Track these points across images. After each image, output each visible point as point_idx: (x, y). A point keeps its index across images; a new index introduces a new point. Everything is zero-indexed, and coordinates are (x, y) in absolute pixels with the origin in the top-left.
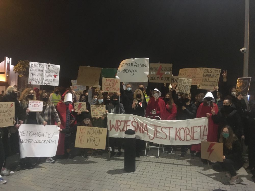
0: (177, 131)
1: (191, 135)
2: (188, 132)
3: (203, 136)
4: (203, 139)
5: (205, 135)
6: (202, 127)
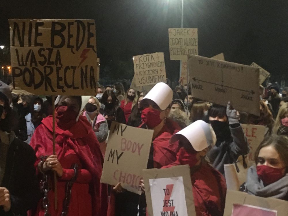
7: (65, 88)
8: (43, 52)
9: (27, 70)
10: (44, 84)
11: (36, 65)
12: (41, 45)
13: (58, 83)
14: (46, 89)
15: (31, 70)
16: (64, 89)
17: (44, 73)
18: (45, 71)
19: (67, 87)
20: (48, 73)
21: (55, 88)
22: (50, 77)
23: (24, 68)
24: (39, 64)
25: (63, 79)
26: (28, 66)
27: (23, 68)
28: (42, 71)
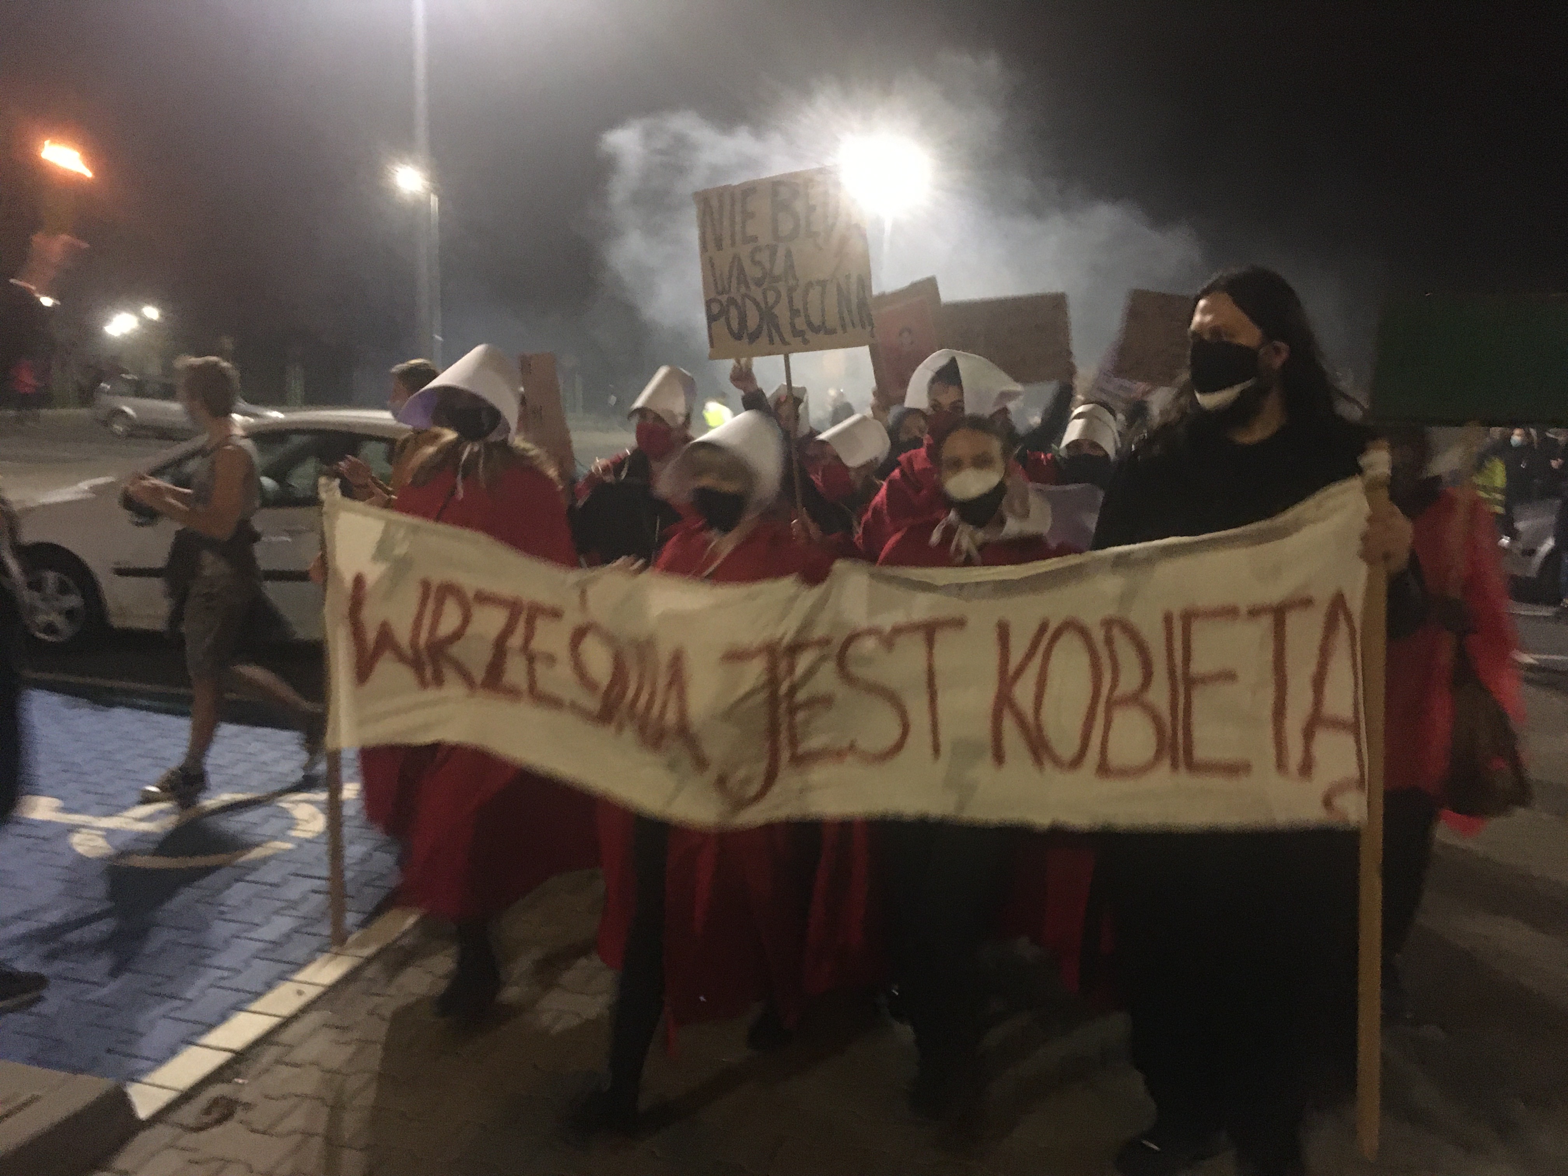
0: (1016, 658)
1: (1164, 707)
2: (1130, 679)
3: (1308, 735)
4: (1307, 767)
5: (1336, 724)
6: (1294, 621)
7: (809, 335)
8: (758, 257)
9: (732, 301)
10: (765, 332)
11: (748, 287)
12: (755, 239)
13: (793, 326)
14: (771, 342)
15: (739, 301)
16: (807, 337)
17: (763, 305)
18: (765, 297)
19: (812, 331)
20: (771, 301)
21: (788, 337)
22: (776, 311)
23: (726, 299)
24: (753, 287)
25: (802, 314)
26: (734, 293)
27: (724, 298)
28: (759, 298)
